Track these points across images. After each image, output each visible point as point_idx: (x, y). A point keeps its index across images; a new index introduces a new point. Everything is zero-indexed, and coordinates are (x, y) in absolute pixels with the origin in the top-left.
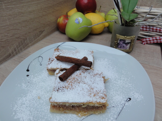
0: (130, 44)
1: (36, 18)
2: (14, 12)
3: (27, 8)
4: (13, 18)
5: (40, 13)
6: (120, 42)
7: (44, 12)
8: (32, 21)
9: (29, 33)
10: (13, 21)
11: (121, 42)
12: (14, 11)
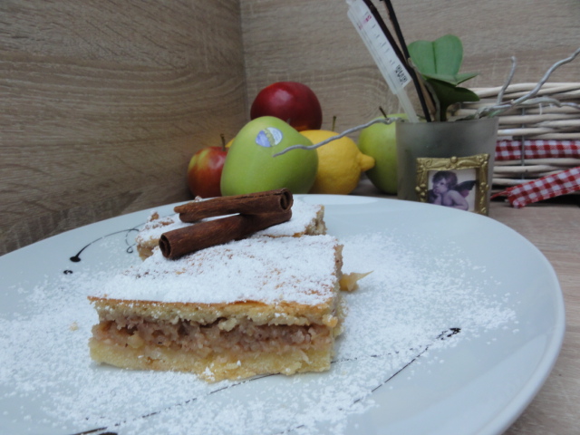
0: (474, 188)
1: (111, 143)
2: (29, 102)
3: (78, 100)
4: (20, 123)
5: (126, 128)
6: (435, 187)
7: (140, 130)
8: (94, 149)
9: (81, 191)
10: (21, 137)
11: (439, 185)
12: (28, 100)
